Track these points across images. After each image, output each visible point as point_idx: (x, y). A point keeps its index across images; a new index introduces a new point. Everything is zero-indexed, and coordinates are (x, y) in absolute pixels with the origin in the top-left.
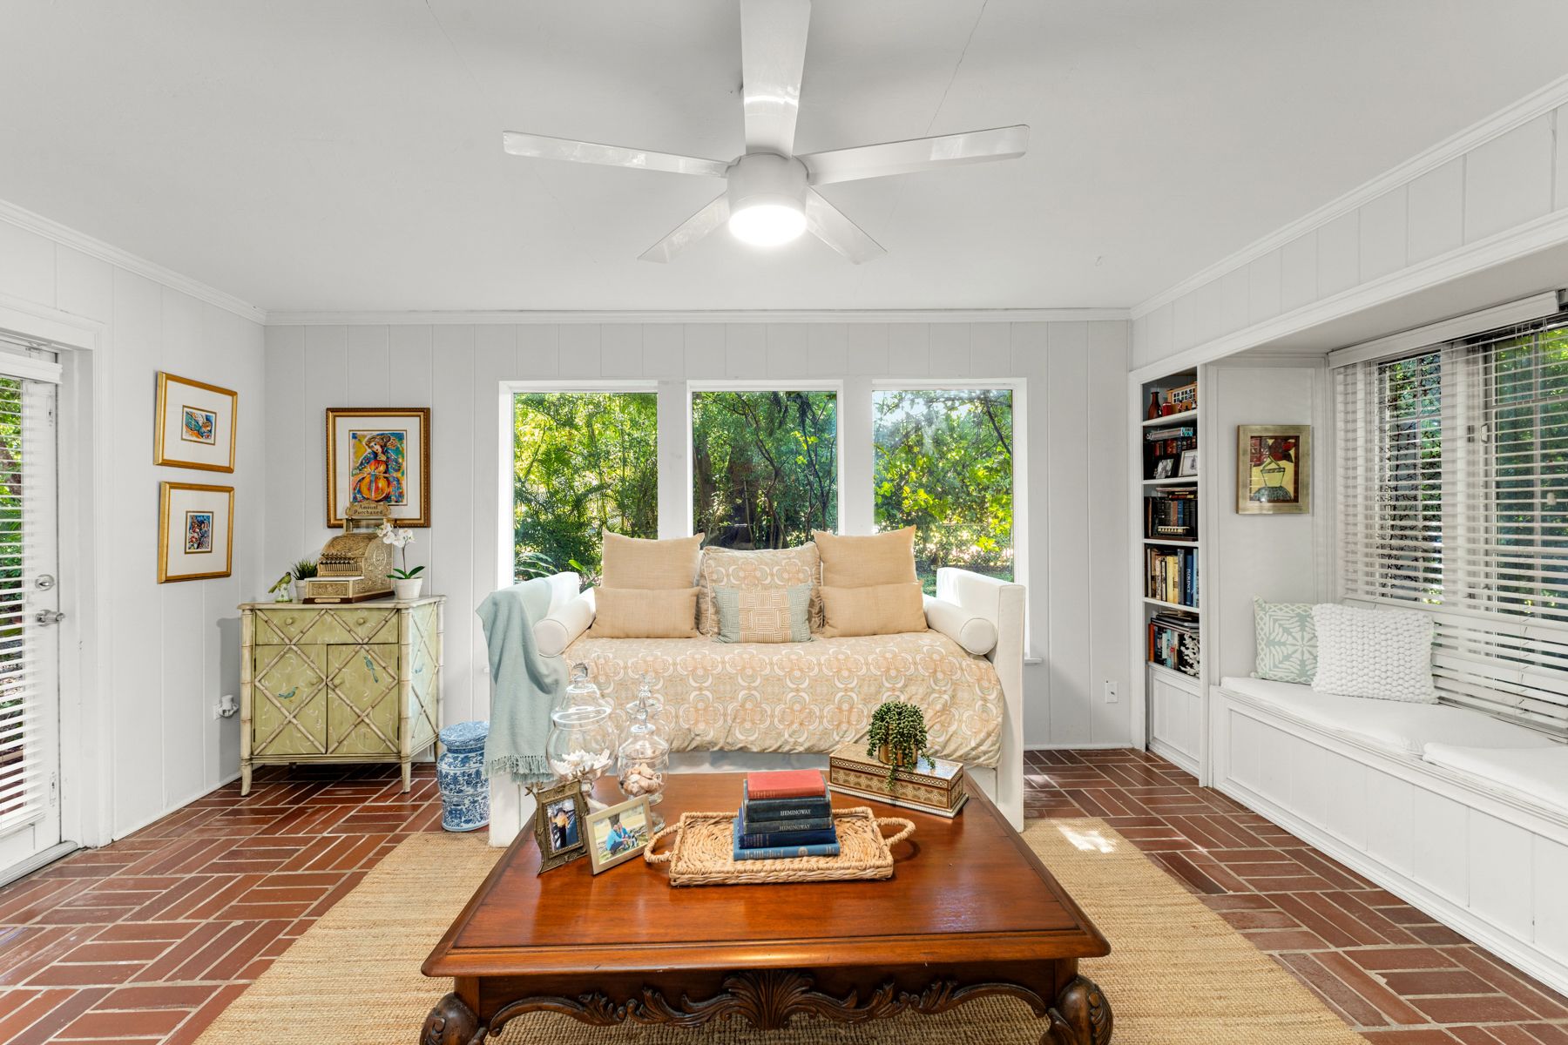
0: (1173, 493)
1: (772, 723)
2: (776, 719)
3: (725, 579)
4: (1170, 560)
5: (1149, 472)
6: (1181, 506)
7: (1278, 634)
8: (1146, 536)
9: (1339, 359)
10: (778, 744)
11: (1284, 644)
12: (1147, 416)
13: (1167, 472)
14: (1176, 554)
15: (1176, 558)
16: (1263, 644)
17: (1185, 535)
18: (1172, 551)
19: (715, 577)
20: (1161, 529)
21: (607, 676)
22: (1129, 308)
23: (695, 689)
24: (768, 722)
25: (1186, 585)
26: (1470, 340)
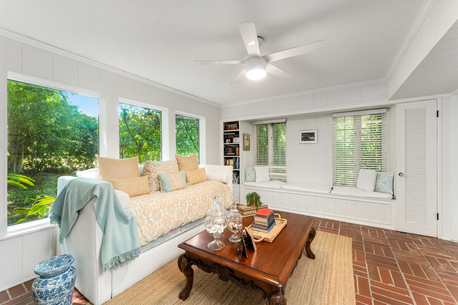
0: (230, 146)
1: (196, 211)
2: (197, 210)
3: (159, 171)
4: (231, 160)
5: (225, 142)
6: (232, 149)
7: (250, 173)
8: (224, 156)
9: (253, 123)
10: (198, 217)
11: (251, 175)
12: (224, 130)
13: (229, 142)
14: (233, 159)
15: (233, 160)
16: (247, 175)
17: (234, 155)
18: (232, 158)
19: (155, 171)
20: (227, 154)
21: (148, 210)
22: (221, 105)
23: (176, 207)
24: (195, 212)
25: (235, 165)
26: (272, 124)
